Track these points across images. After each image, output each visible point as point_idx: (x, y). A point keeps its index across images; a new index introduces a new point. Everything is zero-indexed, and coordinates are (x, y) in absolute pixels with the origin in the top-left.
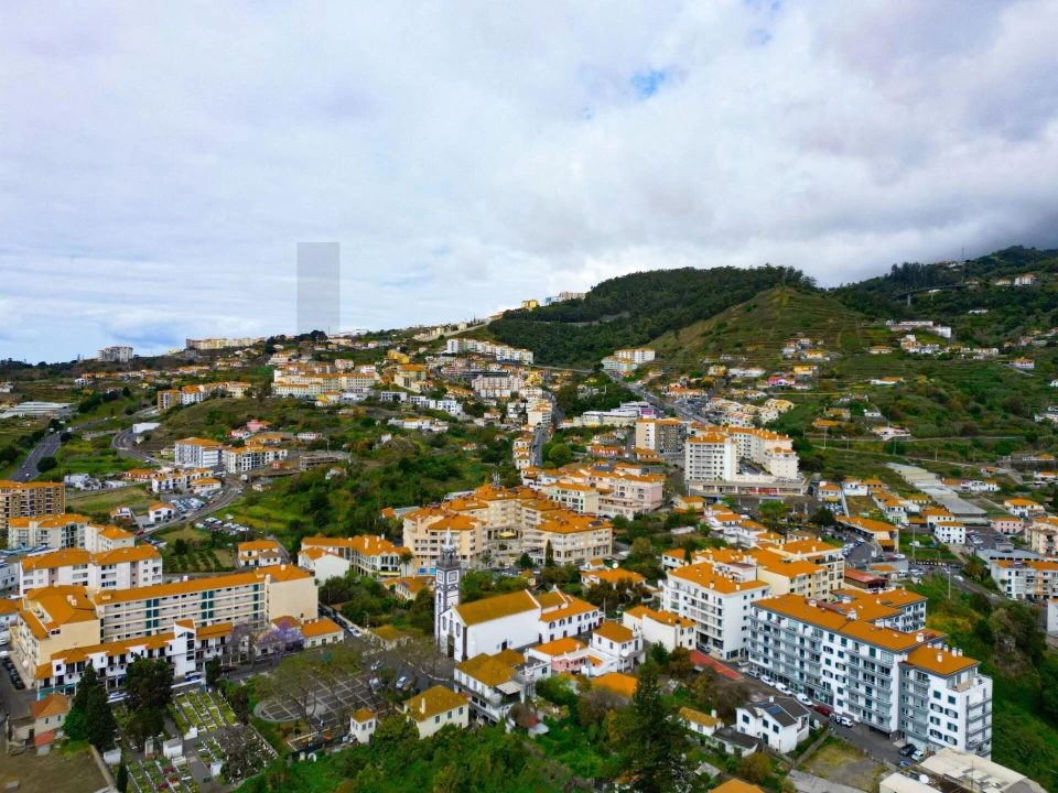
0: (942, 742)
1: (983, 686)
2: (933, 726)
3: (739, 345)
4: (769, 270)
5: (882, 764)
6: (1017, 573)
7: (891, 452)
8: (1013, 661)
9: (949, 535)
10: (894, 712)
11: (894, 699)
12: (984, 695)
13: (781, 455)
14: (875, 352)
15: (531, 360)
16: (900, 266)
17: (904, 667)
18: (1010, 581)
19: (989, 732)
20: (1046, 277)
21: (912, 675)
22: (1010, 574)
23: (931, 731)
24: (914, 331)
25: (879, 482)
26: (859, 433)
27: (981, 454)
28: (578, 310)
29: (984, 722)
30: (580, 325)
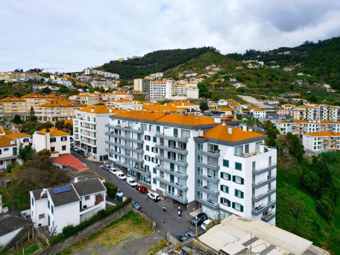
0: (230, 209)
1: (268, 154)
2: (223, 195)
3: (191, 68)
4: (205, 48)
5: (166, 237)
6: (288, 125)
7: (239, 92)
8: (288, 161)
9: (259, 115)
10: (191, 184)
11: (191, 171)
12: (270, 162)
13: (192, 89)
14: (237, 68)
15: (118, 77)
16: (249, 50)
17: (199, 141)
18: (285, 129)
19: (274, 197)
20: (294, 52)
21: (205, 147)
22: (285, 125)
23: (222, 199)
24: (251, 63)
25: (232, 100)
26: (227, 85)
27: (273, 93)
28: (139, 62)
29: (269, 187)
30: (139, 67)
